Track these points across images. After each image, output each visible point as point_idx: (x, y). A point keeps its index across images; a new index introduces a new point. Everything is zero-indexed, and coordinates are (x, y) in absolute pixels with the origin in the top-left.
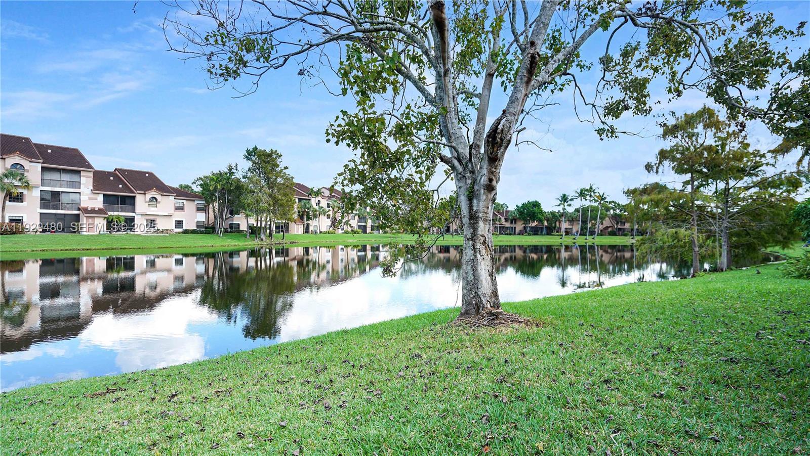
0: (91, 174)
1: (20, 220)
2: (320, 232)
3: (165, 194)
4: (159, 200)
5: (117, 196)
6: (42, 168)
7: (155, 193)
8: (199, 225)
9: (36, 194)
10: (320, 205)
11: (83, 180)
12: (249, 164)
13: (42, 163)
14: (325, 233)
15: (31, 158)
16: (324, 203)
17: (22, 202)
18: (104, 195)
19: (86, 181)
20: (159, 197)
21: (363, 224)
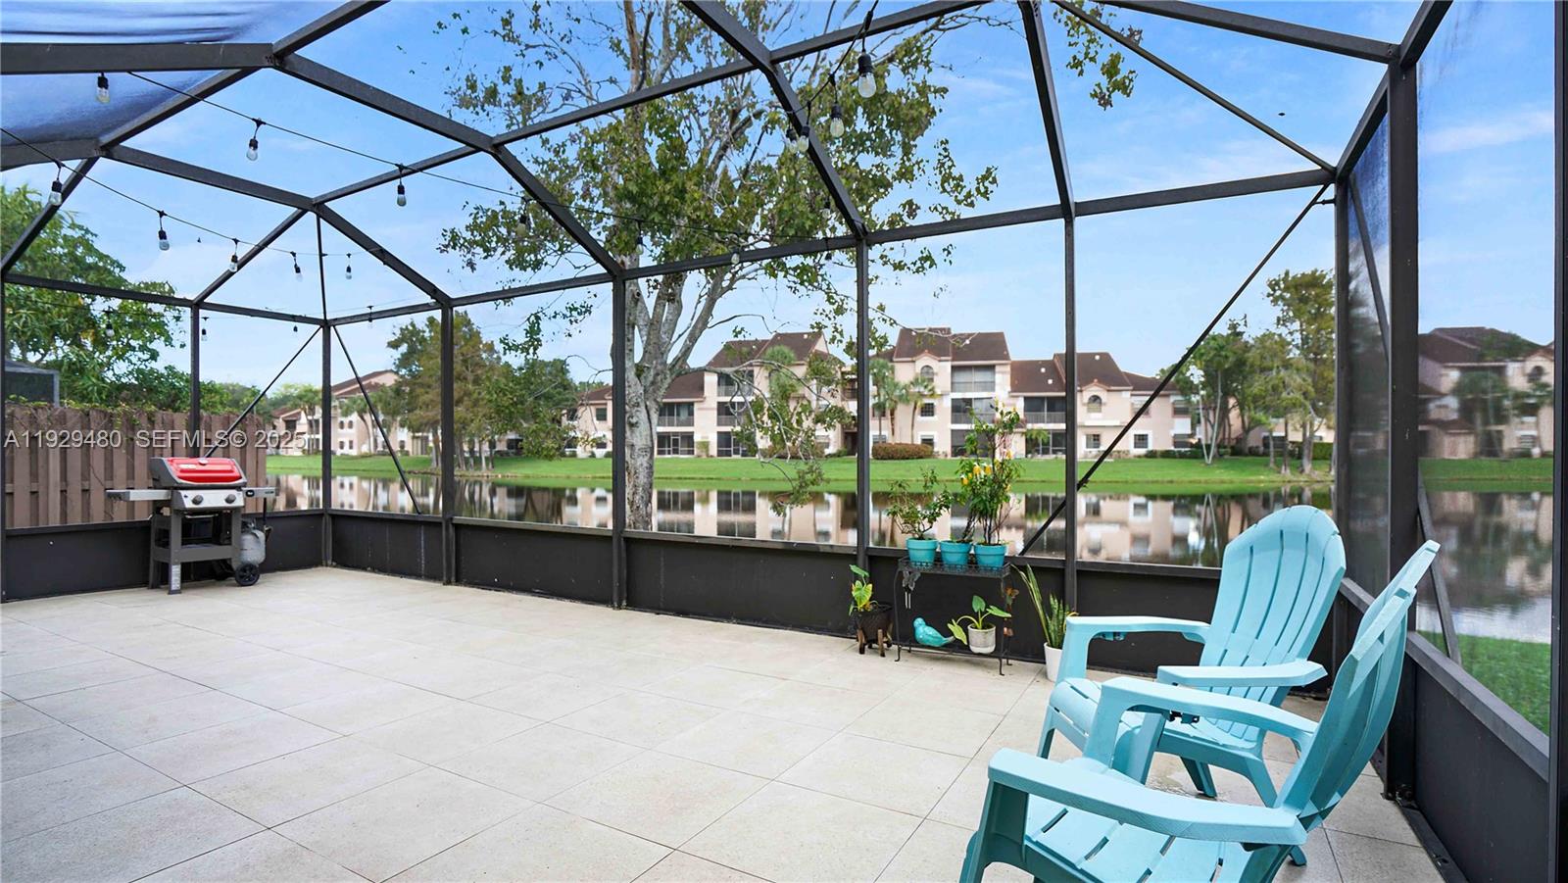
0: (1008, 369)
1: (931, 440)
3: (1113, 388)
4: (1104, 400)
5: (1042, 399)
6: (953, 367)
7: (1097, 388)
8: (1179, 441)
9: (947, 404)
11: (998, 378)
12: (1278, 311)
13: (953, 360)
15: (939, 356)
17: (933, 415)
18: (1026, 398)
19: (1002, 378)
20: (1103, 395)
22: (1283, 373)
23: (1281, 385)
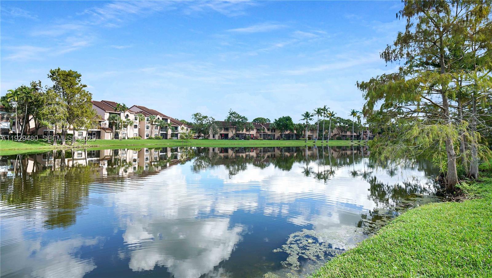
2: (128, 138)
8: (4, 132)
10: (129, 118)
12: (53, 83)
14: (132, 139)
16: (132, 117)
21: (165, 132)
22: (56, 106)
23: (55, 111)
